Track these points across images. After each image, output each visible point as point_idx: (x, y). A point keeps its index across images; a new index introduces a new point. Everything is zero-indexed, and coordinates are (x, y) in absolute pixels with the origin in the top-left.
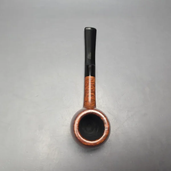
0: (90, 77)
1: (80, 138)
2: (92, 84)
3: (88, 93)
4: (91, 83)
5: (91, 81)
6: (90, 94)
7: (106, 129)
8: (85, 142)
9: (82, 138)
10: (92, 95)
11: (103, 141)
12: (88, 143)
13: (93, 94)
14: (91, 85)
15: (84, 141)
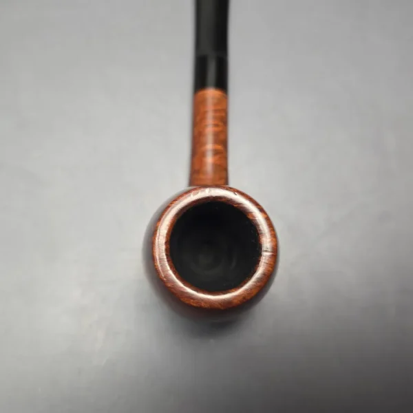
0: (211, 93)
1: (173, 282)
2: (218, 114)
3: (204, 144)
4: (216, 111)
5: (216, 105)
6: (210, 146)
7: (266, 251)
8: (190, 297)
9: (180, 284)
10: (216, 152)
11: (255, 292)
12: (203, 300)
13: (220, 147)
14: (215, 118)
15: (187, 293)
